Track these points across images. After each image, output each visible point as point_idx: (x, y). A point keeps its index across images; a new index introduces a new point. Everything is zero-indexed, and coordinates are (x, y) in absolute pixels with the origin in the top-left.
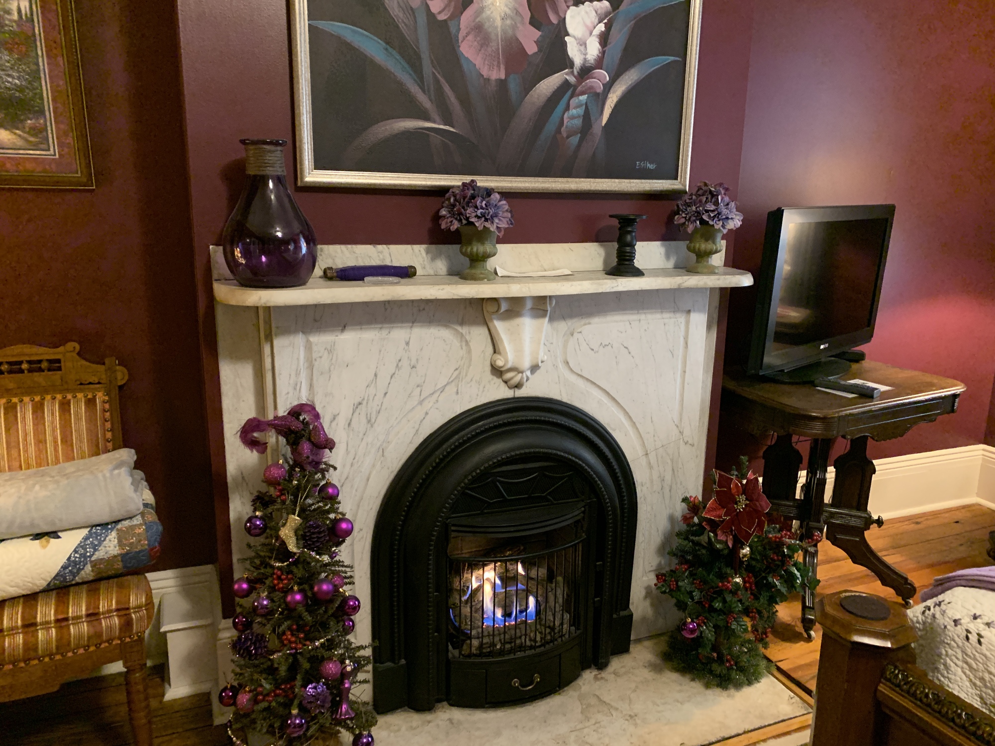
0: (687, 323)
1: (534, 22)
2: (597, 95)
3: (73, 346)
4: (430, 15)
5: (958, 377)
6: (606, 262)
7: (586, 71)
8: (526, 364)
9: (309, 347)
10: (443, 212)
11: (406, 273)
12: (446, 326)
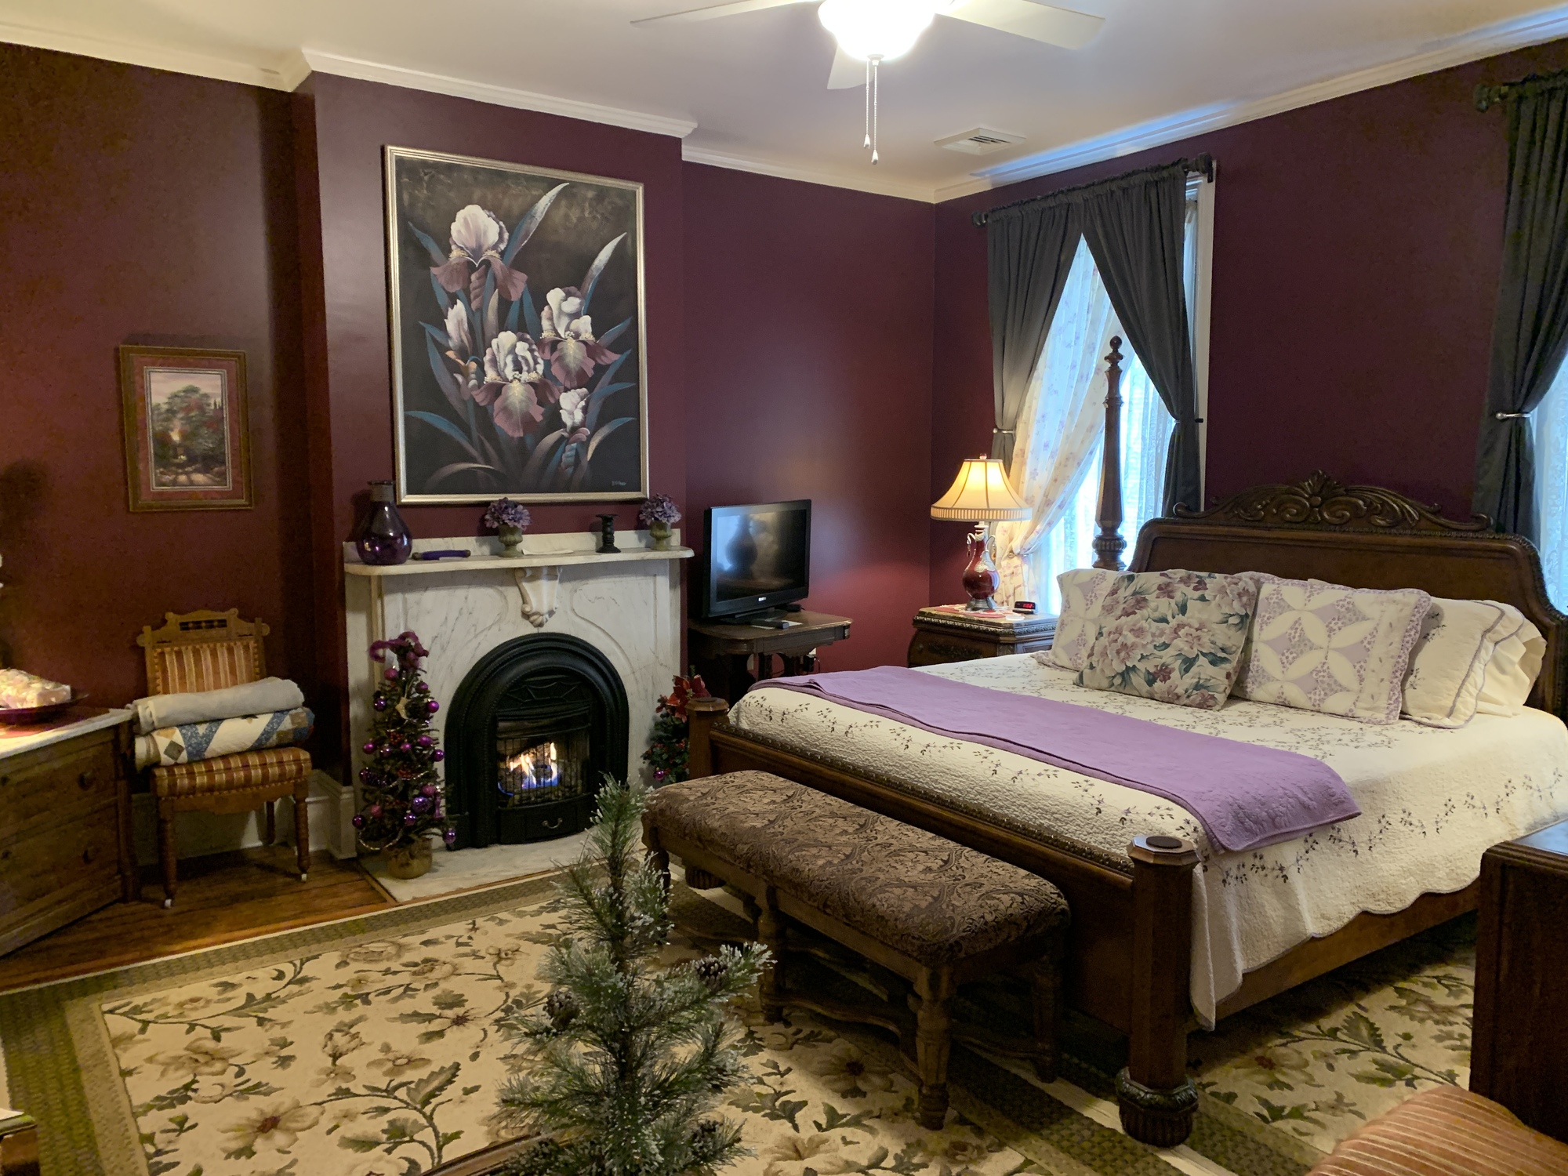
0: (655, 583)
1: (540, 403)
2: (583, 443)
3: (234, 611)
4: (476, 404)
5: (847, 616)
6: (597, 544)
7: (574, 429)
8: (545, 609)
9: (405, 601)
10: (487, 517)
11: (464, 554)
12: (491, 587)
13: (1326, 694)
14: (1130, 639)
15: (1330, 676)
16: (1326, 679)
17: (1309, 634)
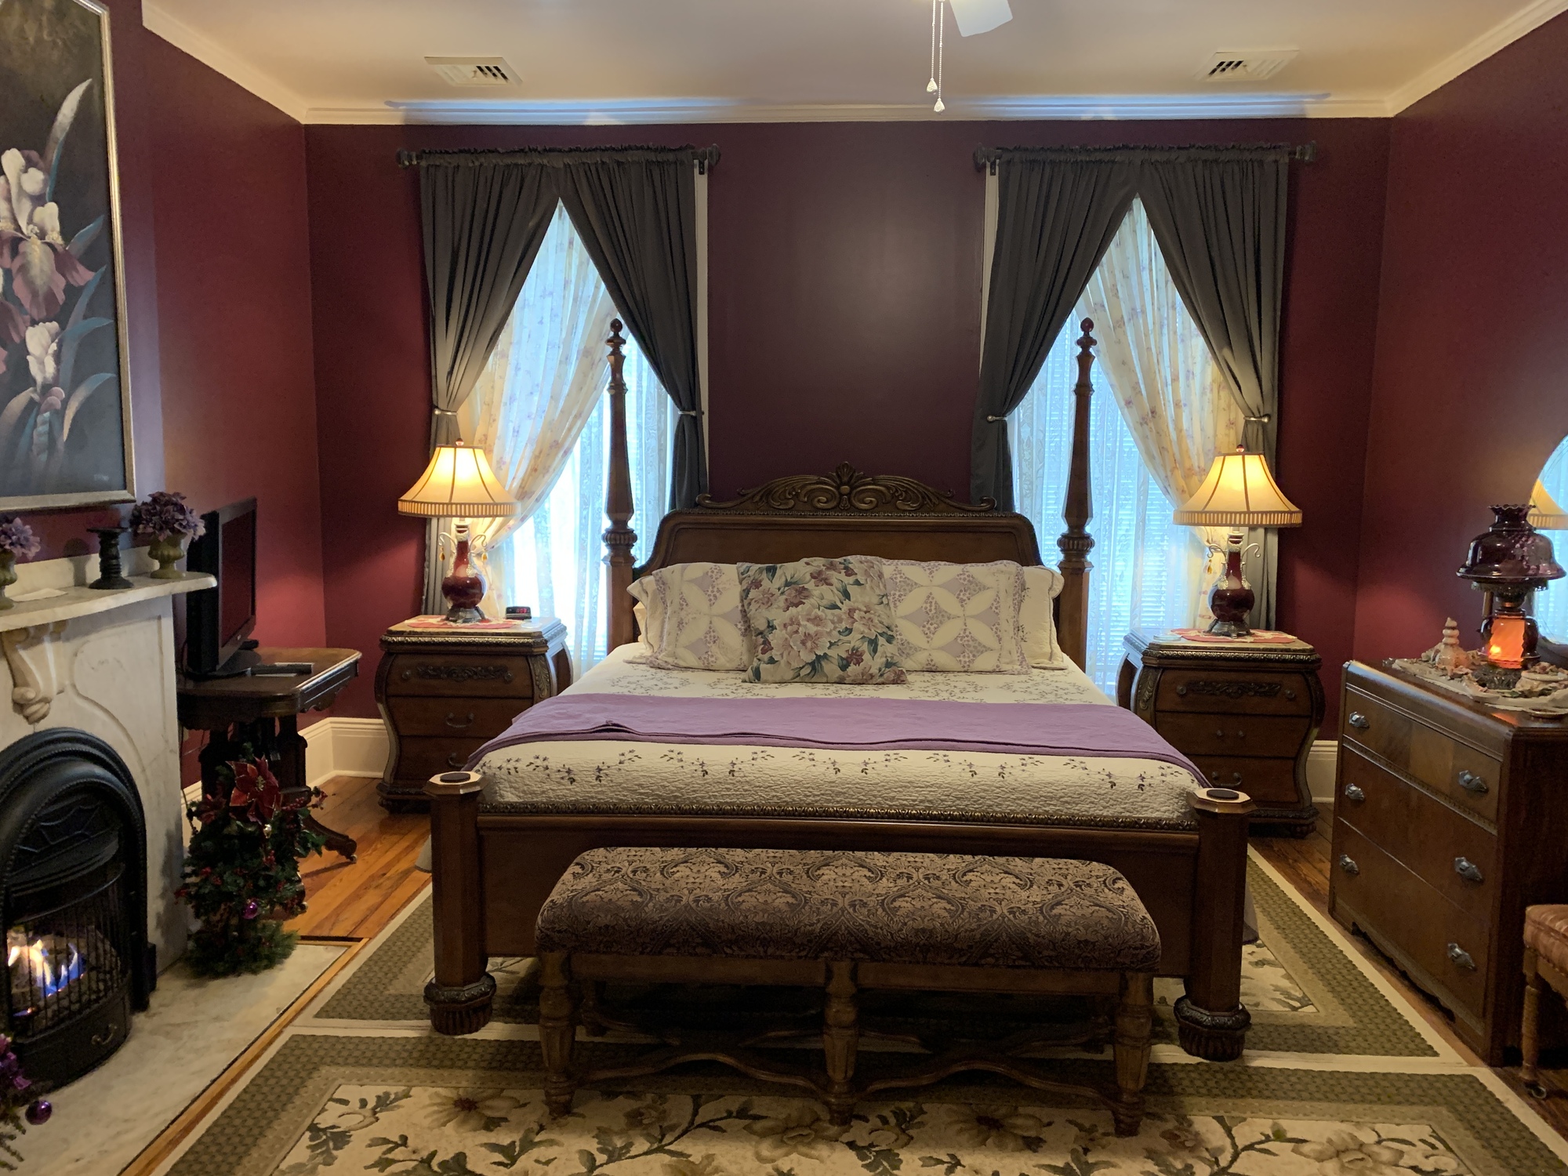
0: (160, 630)
2: (57, 411)
7: (46, 389)
13: (974, 656)
14: (812, 629)
15: (974, 640)
16: (971, 643)
17: (943, 606)
